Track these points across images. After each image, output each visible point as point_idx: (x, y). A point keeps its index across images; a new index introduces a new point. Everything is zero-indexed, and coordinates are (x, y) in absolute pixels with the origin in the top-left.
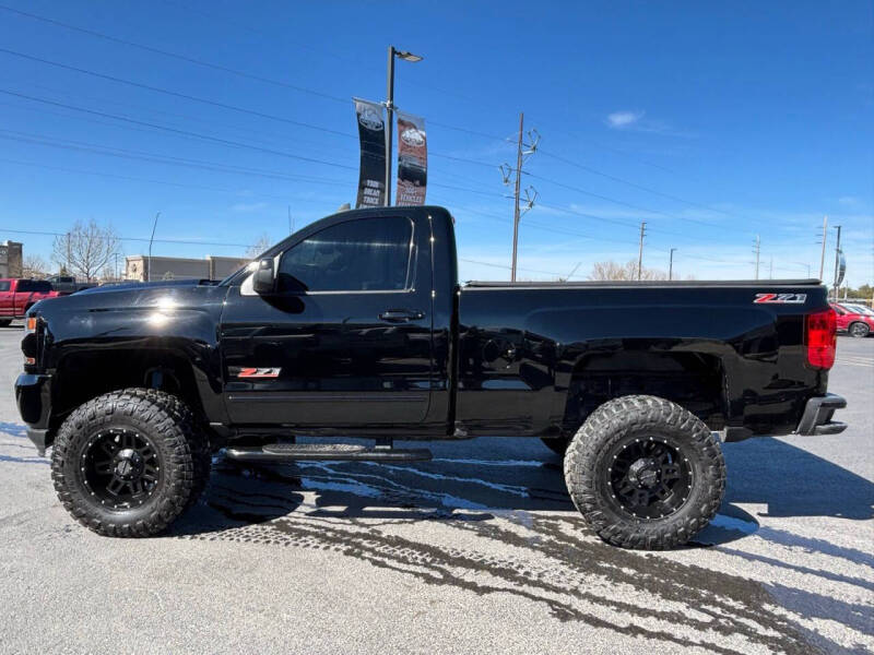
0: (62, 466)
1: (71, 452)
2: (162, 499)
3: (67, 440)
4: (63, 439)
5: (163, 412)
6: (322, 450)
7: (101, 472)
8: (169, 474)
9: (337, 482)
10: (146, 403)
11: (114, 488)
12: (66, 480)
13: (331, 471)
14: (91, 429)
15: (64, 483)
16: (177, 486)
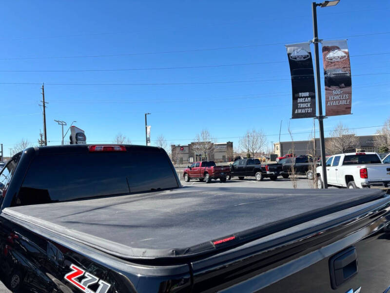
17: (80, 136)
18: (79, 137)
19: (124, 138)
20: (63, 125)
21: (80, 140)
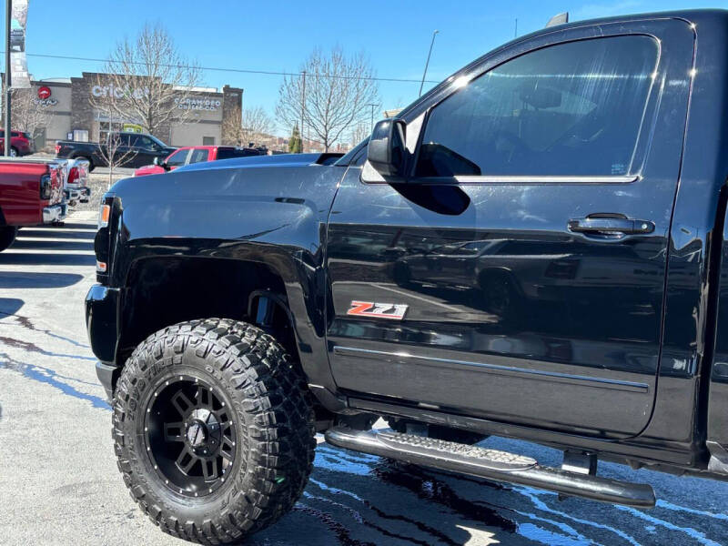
0: (123, 420)
1: (133, 401)
2: (235, 492)
3: (130, 384)
4: (125, 381)
5: (244, 358)
6: (464, 454)
7: (171, 438)
8: (247, 453)
9: (539, 524)
10: (225, 341)
11: (184, 464)
12: (126, 442)
13: (542, 506)
14: (158, 371)
15: (123, 446)
16: (256, 475)
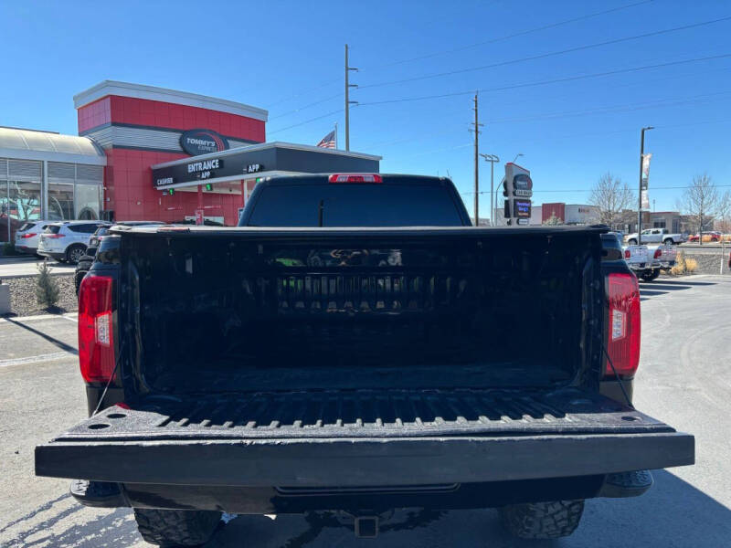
17: (521, 180)
18: (519, 183)
19: (617, 183)
20: (492, 161)
21: (521, 187)
